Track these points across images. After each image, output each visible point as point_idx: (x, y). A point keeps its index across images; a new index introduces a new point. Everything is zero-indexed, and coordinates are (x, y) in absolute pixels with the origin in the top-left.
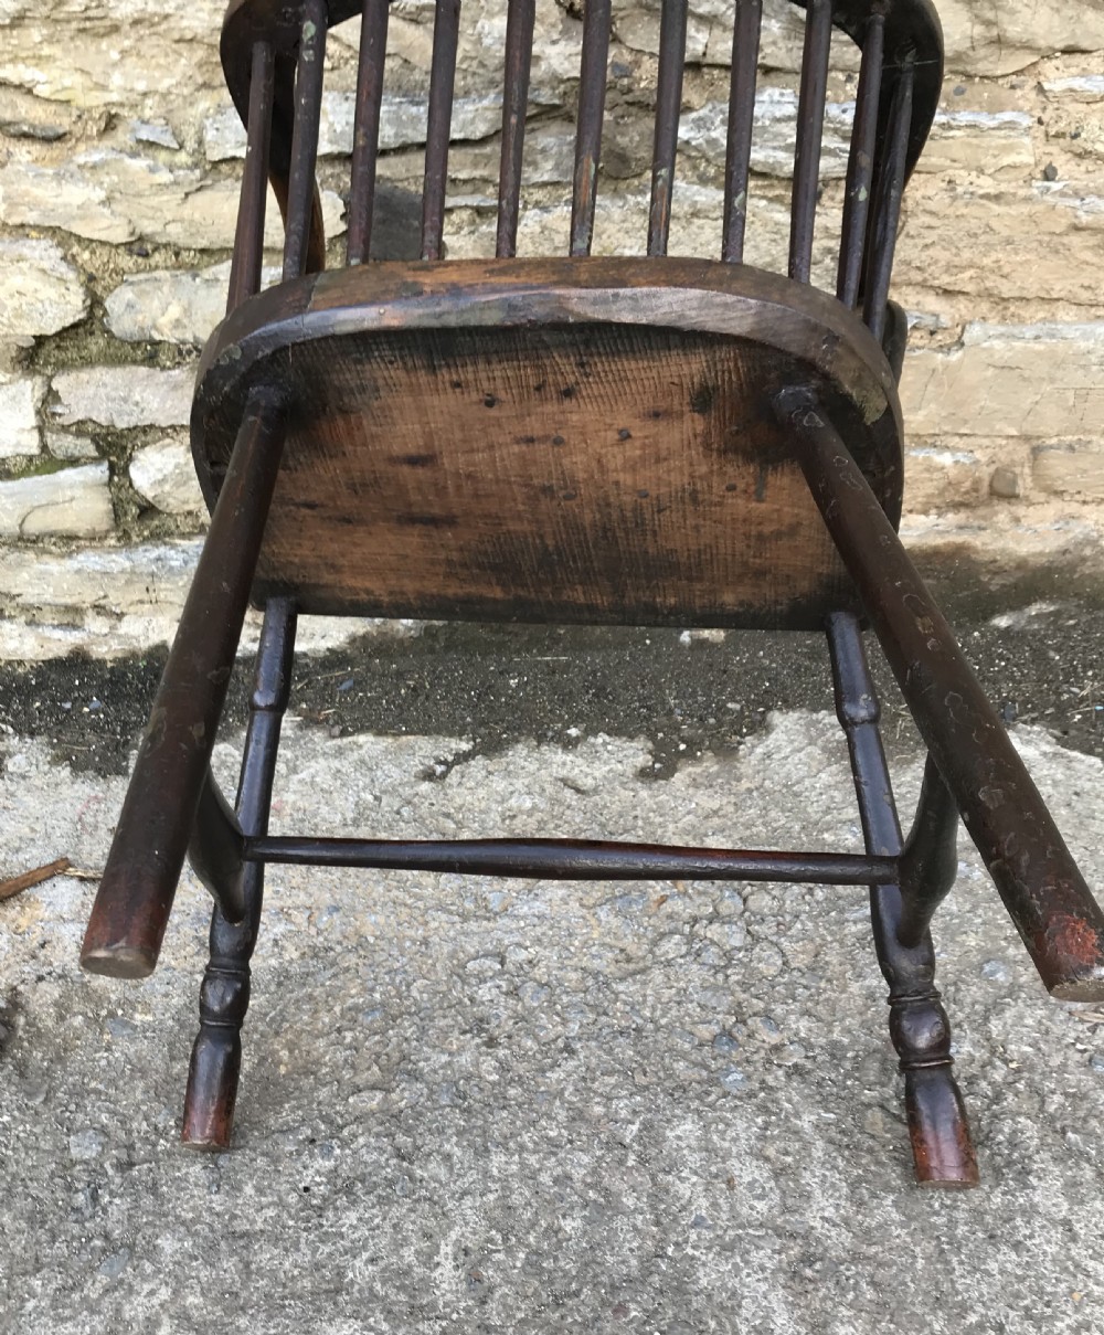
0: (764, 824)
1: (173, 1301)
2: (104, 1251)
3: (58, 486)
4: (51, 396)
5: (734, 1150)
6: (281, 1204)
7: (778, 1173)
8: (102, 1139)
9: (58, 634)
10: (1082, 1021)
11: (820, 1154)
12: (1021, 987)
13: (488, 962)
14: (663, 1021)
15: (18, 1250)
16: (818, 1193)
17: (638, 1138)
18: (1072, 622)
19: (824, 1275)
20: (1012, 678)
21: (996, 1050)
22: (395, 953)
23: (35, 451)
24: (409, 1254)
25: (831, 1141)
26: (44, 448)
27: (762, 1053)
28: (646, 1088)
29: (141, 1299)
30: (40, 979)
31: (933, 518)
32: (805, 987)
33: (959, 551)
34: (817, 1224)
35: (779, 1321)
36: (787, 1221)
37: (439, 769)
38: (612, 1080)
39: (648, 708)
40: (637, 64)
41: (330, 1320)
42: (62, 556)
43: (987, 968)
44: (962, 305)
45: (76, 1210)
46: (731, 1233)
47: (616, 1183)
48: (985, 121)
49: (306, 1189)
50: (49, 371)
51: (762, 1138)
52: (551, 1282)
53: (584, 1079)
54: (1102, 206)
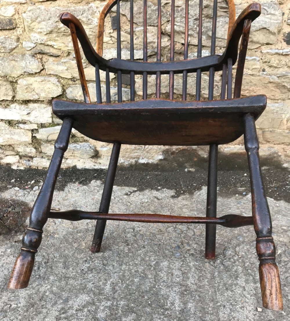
0: (196, 207)
1: (50, 288)
2: (38, 278)
3: (55, 130)
5: (175, 268)
6: (77, 272)
7: (183, 274)
8: (43, 257)
11: (193, 270)
12: (245, 242)
13: (131, 230)
14: (165, 243)
16: (191, 278)
17: (155, 265)
18: (272, 171)
19: (188, 294)
21: (236, 253)
22: (112, 227)
23: (51, 122)
24: (101, 283)
25: (196, 268)
26: (53, 122)
27: (185, 251)
28: (159, 255)
29: (44, 287)
32: (198, 239)
34: (189, 284)
35: (177, 302)
36: (183, 283)
37: (129, 193)
38: (152, 253)
39: (176, 184)
41: (82, 294)
43: (238, 237)
45: (34, 270)
46: (170, 284)
47: (148, 273)
48: (249, 59)
49: (83, 270)
51: (181, 266)
52: (130, 290)
53: (146, 253)
54: (276, 77)
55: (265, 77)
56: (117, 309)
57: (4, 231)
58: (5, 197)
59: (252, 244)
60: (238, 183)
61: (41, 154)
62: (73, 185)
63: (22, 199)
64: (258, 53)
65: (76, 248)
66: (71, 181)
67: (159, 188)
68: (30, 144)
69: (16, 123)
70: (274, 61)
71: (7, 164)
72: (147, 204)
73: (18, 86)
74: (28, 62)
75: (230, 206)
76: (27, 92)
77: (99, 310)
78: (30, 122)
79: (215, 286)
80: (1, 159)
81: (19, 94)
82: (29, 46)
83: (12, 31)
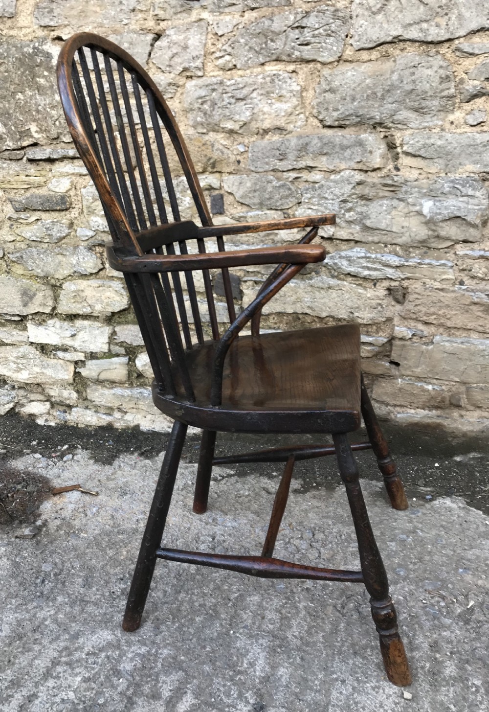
1: (54, 615)
2: (39, 597)
3: (112, 363)
4: (114, 333)
5: (269, 608)
6: (103, 595)
7: (281, 619)
8: (54, 566)
9: (104, 417)
10: (430, 593)
11: (302, 616)
12: (408, 578)
15: (12, 591)
16: (295, 627)
17: (236, 598)
19: (284, 652)
20: (457, 480)
22: (177, 530)
23: (107, 351)
25: (309, 613)
26: (110, 350)
27: (296, 582)
29: (44, 612)
30: (56, 518)
31: (427, 412)
33: (438, 426)
34: (290, 637)
35: (260, 662)
36: (279, 633)
37: (219, 478)
38: (235, 580)
39: (307, 470)
41: (102, 629)
42: (110, 388)
43: (398, 570)
44: (433, 329)
45: (36, 584)
46: (256, 632)
47: (221, 610)
48: (434, 263)
49: (113, 592)
50: (115, 325)
51: (283, 607)
52: (184, 634)
54: (483, 296)
55: (464, 295)
56: (155, 661)
58: (16, 467)
59: (420, 584)
60: (421, 478)
61: (85, 402)
62: (129, 456)
63: (43, 472)
64: (450, 256)
65: (110, 557)
66: (127, 450)
67: (275, 474)
68: (69, 384)
69: (53, 350)
70: (479, 269)
71: (31, 415)
72: (246, 500)
73: (62, 292)
74: (81, 257)
76: (74, 302)
77: (124, 658)
78: (74, 348)
79: (335, 646)
80: (23, 405)
81: (62, 304)
82: (85, 234)
83: (64, 213)
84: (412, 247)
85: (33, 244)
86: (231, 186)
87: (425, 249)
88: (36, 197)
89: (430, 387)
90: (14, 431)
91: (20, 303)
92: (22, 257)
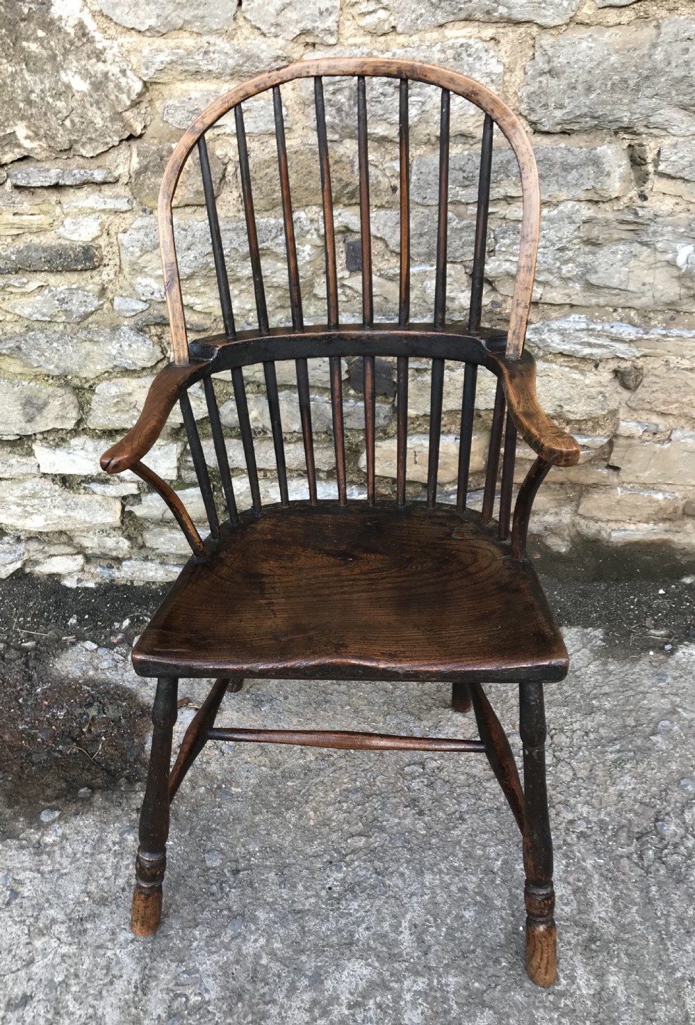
0: (561, 694)
1: (267, 946)
2: (229, 917)
3: (185, 496)
4: (186, 452)
6: (317, 895)
7: (575, 892)
8: (221, 856)
9: (176, 569)
13: (415, 768)
16: (596, 903)
17: (501, 869)
19: (601, 948)
20: (694, 613)
23: (175, 478)
24: (386, 926)
25: (602, 875)
26: (179, 477)
27: (564, 825)
28: (504, 841)
29: (250, 944)
31: (651, 525)
32: (585, 789)
33: (665, 543)
34: (597, 920)
35: (579, 972)
36: (581, 918)
38: (486, 836)
40: (505, 301)
41: (349, 959)
43: (683, 782)
44: (671, 420)
45: (213, 894)
47: (492, 894)
48: (686, 333)
49: (330, 888)
50: (186, 440)
52: (460, 944)
53: (471, 835)
56: (445, 1000)
57: (99, 780)
58: (68, 673)
61: (143, 551)
63: (114, 677)
68: (115, 529)
69: (83, 481)
71: (51, 575)
73: (95, 398)
74: (125, 344)
75: (642, 688)
76: (117, 411)
77: (402, 1003)
79: (658, 925)
80: (36, 563)
81: (96, 416)
82: (130, 308)
83: (88, 274)
84: (654, 311)
85: (36, 325)
86: (381, 227)
87: (672, 313)
88: (36, 250)
89: (660, 496)
90: (31, 604)
91: (21, 418)
92: (19, 348)
